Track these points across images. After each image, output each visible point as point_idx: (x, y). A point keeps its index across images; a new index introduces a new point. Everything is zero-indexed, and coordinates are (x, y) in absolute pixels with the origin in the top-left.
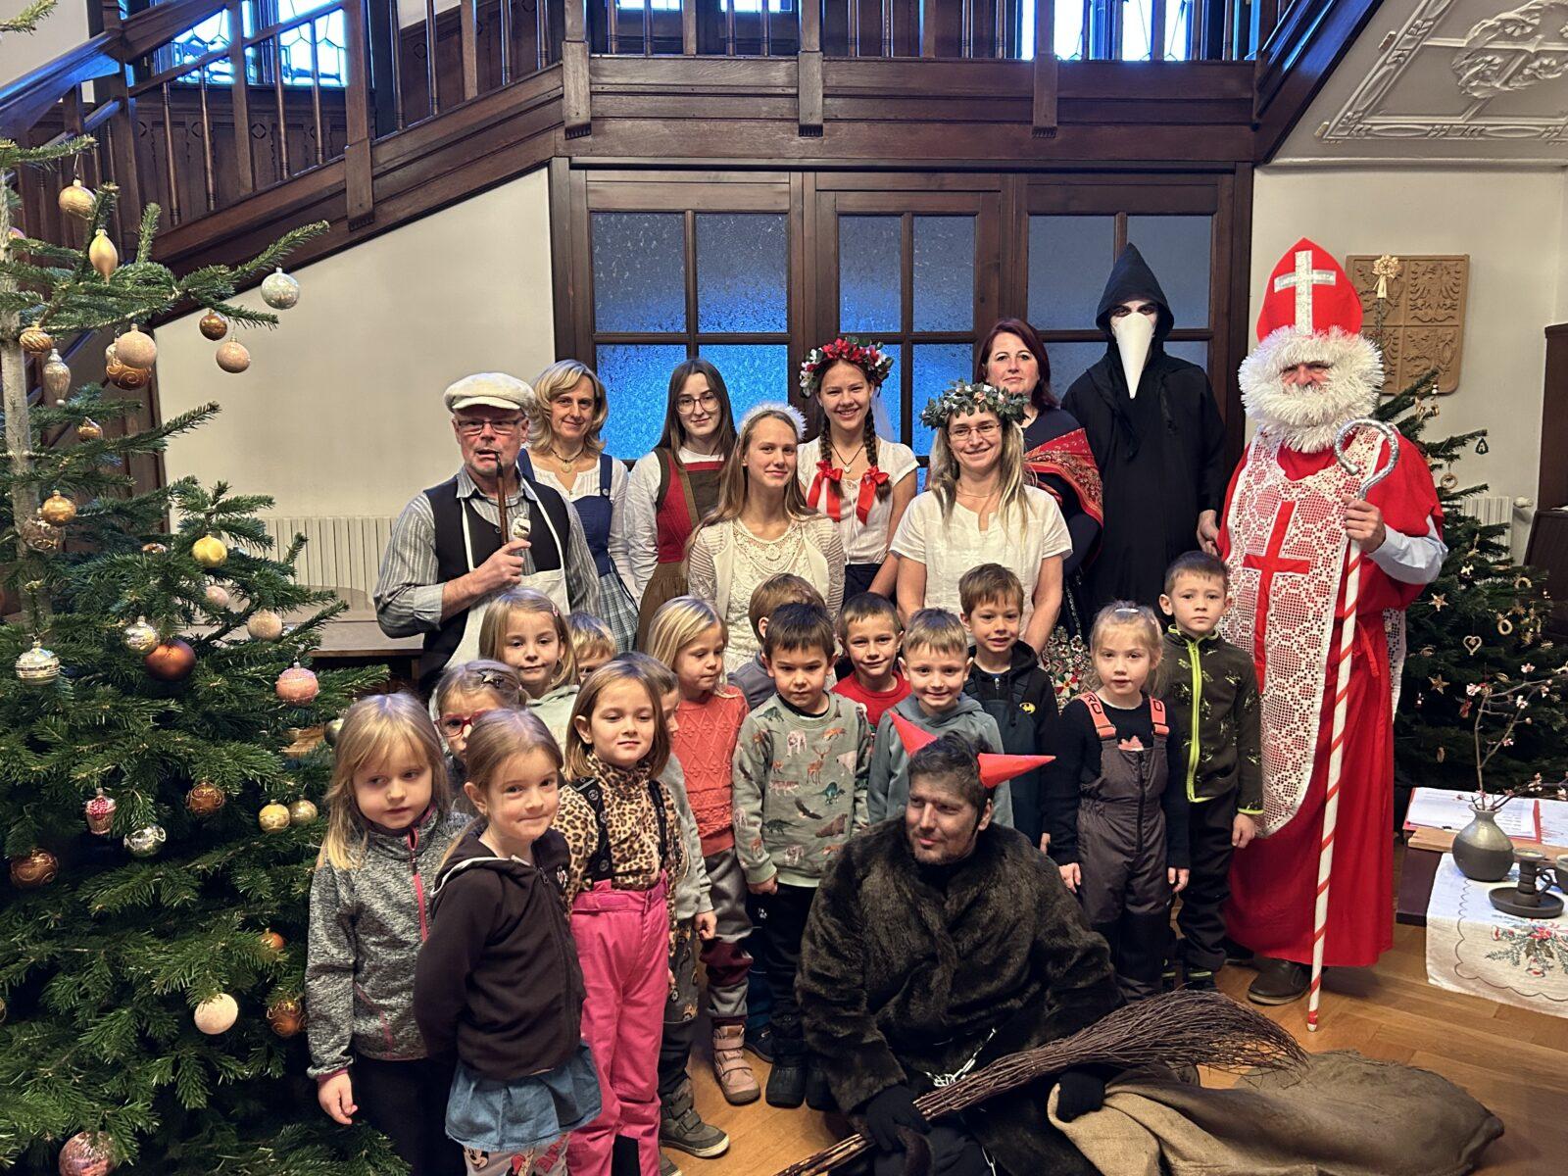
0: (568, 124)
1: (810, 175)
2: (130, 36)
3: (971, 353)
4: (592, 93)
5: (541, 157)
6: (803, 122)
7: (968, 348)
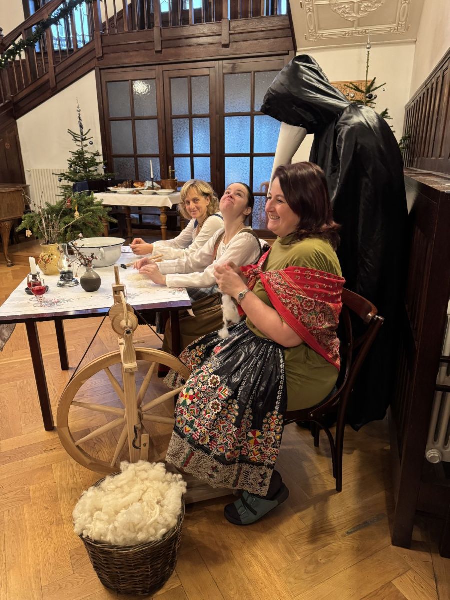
0: (97, 57)
1: (161, 66)
2: (4, 43)
3: (209, 121)
4: (103, 47)
5: (92, 67)
6: (156, 50)
7: (209, 119)
